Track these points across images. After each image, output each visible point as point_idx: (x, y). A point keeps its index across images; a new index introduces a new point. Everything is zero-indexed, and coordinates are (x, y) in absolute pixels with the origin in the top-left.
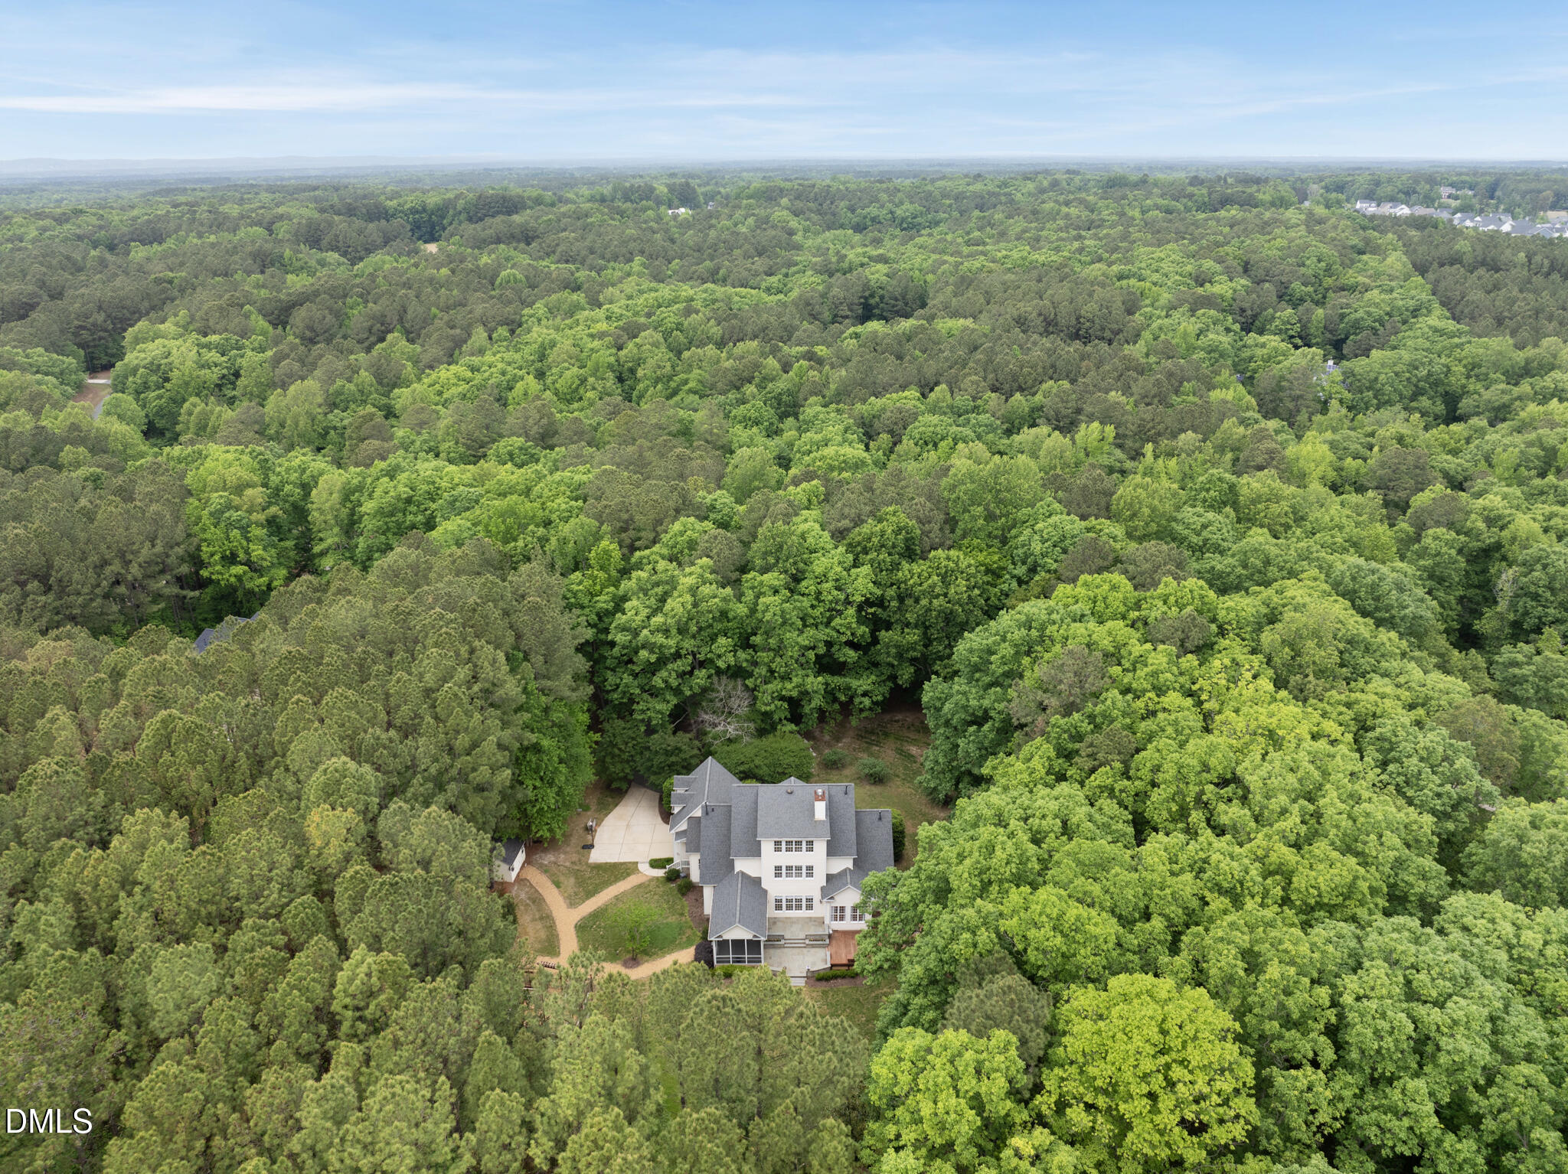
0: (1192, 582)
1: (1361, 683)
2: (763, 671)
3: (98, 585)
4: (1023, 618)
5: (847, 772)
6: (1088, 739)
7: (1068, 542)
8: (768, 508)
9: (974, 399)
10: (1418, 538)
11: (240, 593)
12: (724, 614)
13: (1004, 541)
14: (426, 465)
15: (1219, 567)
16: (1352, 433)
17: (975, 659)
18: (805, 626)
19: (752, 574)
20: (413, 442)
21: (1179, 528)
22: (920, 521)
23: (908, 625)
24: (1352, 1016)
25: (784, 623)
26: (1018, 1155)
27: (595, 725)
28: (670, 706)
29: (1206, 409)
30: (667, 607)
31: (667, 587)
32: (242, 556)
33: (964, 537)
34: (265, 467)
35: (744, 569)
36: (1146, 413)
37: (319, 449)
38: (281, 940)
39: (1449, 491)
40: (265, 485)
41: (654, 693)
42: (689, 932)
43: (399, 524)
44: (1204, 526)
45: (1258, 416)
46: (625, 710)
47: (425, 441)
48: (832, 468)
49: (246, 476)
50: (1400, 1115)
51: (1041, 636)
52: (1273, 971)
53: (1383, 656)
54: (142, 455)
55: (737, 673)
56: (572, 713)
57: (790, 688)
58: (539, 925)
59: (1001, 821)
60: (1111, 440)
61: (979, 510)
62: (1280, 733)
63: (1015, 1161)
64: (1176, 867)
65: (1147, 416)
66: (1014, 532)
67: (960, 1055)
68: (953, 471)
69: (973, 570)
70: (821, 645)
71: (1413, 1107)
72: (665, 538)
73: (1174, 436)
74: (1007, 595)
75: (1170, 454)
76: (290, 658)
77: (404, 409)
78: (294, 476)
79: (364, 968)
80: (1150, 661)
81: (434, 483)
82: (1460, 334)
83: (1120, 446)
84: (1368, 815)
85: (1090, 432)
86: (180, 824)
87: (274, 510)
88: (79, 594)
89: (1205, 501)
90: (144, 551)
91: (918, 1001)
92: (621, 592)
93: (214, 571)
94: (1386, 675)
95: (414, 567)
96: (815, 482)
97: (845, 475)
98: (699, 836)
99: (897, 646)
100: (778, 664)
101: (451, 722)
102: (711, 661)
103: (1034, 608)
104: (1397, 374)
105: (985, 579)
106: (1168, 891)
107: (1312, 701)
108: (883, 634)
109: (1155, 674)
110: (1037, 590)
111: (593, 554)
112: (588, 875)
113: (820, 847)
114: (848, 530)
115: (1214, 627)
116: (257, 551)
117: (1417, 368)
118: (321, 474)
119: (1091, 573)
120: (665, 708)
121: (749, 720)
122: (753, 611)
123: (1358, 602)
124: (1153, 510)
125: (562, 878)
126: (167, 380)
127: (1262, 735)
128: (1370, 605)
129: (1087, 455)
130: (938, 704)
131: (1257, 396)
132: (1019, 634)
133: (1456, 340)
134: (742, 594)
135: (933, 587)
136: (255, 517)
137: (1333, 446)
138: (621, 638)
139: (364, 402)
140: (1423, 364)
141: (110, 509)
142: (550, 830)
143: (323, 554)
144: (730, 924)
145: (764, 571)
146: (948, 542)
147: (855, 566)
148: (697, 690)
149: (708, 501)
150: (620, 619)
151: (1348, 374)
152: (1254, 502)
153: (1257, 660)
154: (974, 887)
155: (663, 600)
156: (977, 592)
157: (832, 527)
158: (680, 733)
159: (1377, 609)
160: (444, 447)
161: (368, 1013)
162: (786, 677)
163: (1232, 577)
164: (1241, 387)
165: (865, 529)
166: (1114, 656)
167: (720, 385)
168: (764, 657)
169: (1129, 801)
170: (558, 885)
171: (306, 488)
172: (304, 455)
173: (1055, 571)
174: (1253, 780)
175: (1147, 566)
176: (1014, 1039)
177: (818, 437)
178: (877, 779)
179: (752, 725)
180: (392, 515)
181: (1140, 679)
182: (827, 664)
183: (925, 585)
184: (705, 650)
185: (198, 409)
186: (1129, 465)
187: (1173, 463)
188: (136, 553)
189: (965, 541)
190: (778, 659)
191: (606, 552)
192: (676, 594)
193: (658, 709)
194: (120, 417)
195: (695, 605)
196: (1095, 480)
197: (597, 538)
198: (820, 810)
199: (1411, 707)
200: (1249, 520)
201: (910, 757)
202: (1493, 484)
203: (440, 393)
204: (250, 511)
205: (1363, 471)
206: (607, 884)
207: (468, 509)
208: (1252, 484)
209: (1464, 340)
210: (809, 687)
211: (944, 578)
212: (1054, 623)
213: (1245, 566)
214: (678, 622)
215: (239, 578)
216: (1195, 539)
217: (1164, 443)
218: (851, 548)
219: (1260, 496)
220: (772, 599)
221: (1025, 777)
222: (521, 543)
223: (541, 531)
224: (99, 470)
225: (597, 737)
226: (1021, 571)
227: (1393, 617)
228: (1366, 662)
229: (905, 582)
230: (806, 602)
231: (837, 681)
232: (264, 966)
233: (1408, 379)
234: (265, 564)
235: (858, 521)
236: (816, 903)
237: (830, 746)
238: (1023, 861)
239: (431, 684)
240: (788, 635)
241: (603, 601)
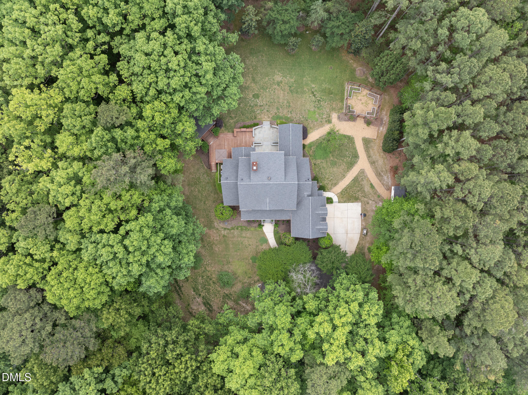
58: (374, 158)
112: (360, 194)
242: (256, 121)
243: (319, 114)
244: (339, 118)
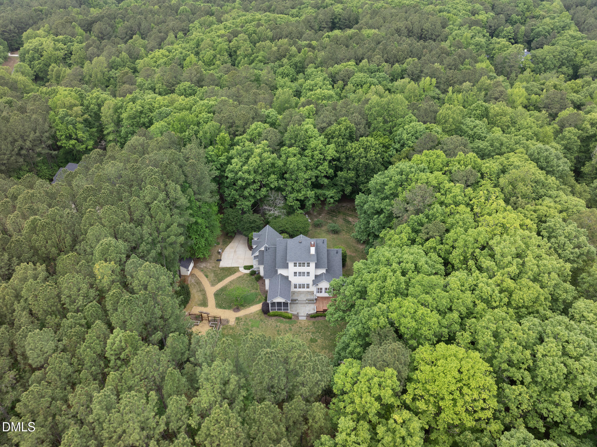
0: (471, 155)
1: (540, 201)
2: (289, 189)
3: (13, 150)
4: (399, 170)
5: (323, 228)
6: (425, 226)
7: (418, 134)
8: (292, 117)
9: (378, 65)
10: (561, 131)
11: (75, 152)
12: (273, 164)
13: (391, 133)
14: (149, 96)
15: (481, 146)
16: (535, 83)
17: (378, 187)
18: (307, 169)
19: (285, 148)
20: (144, 84)
21: (464, 127)
22: (356, 124)
23: (349, 169)
24: (541, 364)
25: (298, 169)
26: (395, 421)
27: (221, 211)
28: (251, 203)
29: (475, 71)
30: (249, 162)
31: (249, 153)
32: (74, 136)
33: (374, 131)
34: (82, 97)
35: (281, 144)
36: (450, 73)
37: (107, 87)
38: (83, 322)
39: (575, 111)
40: (82, 105)
41: (245, 198)
42: (259, 297)
43: (138, 123)
44: (475, 127)
45: (495, 75)
46: (233, 204)
47: (150, 84)
48: (318, 99)
49: (73, 101)
50: (557, 405)
51: (407, 178)
52: (507, 343)
53: (549, 188)
54: (32, 90)
55: (279, 189)
56: (210, 207)
57: (301, 196)
58: (200, 294)
59: (388, 263)
60: (434, 85)
61: (380, 119)
62: (508, 225)
63: (394, 425)
64: (463, 288)
65: (450, 75)
66: (395, 129)
67: (372, 378)
68: (370, 101)
69: (377, 146)
70: (314, 178)
71: (563, 403)
72: (248, 131)
73: (461, 83)
74: (391, 157)
75: (459, 92)
76: (88, 190)
77: (141, 69)
78: (94, 101)
79: (118, 339)
80: (453, 191)
81: (151, 104)
82: (582, 38)
83: (437, 87)
84: (545, 265)
85: (426, 81)
86: (41, 268)
87: (86, 116)
88: (5, 154)
89: (475, 115)
90: (31, 136)
91: (353, 344)
92: (230, 155)
93: (63, 142)
94: (550, 197)
95: (142, 145)
96: (311, 106)
97: (324, 102)
98: (263, 258)
99: (345, 178)
100: (296, 186)
101: (157, 218)
102: (268, 184)
103: (403, 165)
104: (554, 56)
105: (383, 149)
106: (460, 301)
107: (520, 209)
108: (339, 173)
109: (455, 197)
110: (404, 155)
111: (218, 139)
112: (219, 272)
113: (313, 265)
114: (325, 128)
115: (479, 175)
116: (80, 134)
117: (562, 54)
118: (106, 100)
119: (428, 150)
120: (249, 204)
121: (283, 209)
122: (285, 164)
123: (539, 163)
124: (454, 119)
125: (209, 274)
126: (42, 56)
127: (500, 226)
128: (544, 164)
129: (424, 91)
130: (362, 205)
131: (495, 66)
132: (397, 178)
133: (581, 41)
134: (281, 156)
135: (361, 153)
136: (78, 119)
137: (527, 89)
138: (230, 175)
139: (124, 66)
140: (565, 52)
141: (15, 117)
142: (203, 255)
143: (108, 134)
144: (276, 296)
145: (290, 146)
146: (367, 133)
147: (328, 144)
148: (262, 196)
149: (266, 113)
150: (230, 167)
151: (534, 56)
152: (495, 116)
153: (497, 189)
154: (377, 295)
155: (248, 158)
156: (379, 155)
157: (319, 126)
158: (255, 214)
159: (547, 166)
160: (157, 86)
161: (122, 356)
162: (299, 191)
163: (487, 151)
164: (488, 61)
165: (333, 128)
166: (437, 189)
167: (272, 58)
168: (290, 183)
169: (442, 254)
170: (207, 276)
171: (100, 106)
172: (98, 91)
173: (412, 147)
174: (497, 250)
175: (452, 146)
176: (396, 373)
177: (313, 82)
178: (336, 232)
179: (285, 211)
180: (135, 118)
181: (448, 199)
182: (316, 185)
183: (357, 153)
184: (265, 180)
185: (55, 69)
186: (442, 96)
187: (460, 96)
188: (28, 136)
189: (374, 133)
190: (296, 184)
191: (224, 138)
192: (253, 156)
193: (247, 204)
194: (23, 73)
195: (261, 161)
196: (430, 106)
197: (220, 131)
198: (313, 250)
199: (561, 212)
200: (492, 123)
201: (349, 222)
202: (594, 107)
203: (156, 62)
204: (76, 117)
205: (538, 100)
206: (227, 276)
207: (166, 117)
208: (495, 108)
209: (584, 41)
210: (308, 196)
211: (365, 149)
212: (412, 172)
213: (492, 145)
214: (254, 168)
215: (73, 145)
216: (470, 132)
217: (457, 86)
218: (326, 136)
219: (498, 113)
220: (293, 159)
221: (398, 242)
222: (187, 133)
223: (196, 128)
224: (11, 98)
225: (222, 216)
226: (397, 146)
227: (554, 170)
228: (542, 191)
229: (349, 151)
230: (307, 160)
231: (319, 192)
232: (75, 335)
233: (559, 59)
234: (84, 139)
235: (330, 124)
236: (311, 286)
237: (317, 217)
238: (399, 284)
239: (148, 201)
240: (300, 174)
241: (223, 159)
242: (313, 320)
243: (248, 325)
244: (228, 321)
